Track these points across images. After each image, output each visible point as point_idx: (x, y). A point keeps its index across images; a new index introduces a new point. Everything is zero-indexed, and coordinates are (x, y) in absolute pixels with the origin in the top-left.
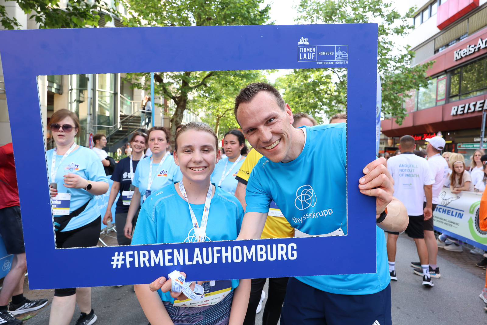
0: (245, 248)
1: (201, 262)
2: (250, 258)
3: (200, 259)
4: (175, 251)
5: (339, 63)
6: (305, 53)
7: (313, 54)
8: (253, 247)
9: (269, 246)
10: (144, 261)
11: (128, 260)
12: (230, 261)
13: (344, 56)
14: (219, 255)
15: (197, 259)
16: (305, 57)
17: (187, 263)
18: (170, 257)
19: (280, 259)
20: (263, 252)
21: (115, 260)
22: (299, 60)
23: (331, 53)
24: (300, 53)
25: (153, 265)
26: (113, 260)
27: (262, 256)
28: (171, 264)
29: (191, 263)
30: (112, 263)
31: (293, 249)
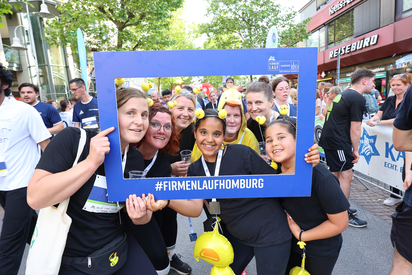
0: (233, 180)
1: (207, 188)
2: (235, 186)
3: (206, 187)
4: (192, 182)
5: (293, 71)
6: (273, 65)
7: (277, 66)
8: (238, 180)
9: (247, 180)
10: (174, 187)
11: (165, 186)
12: (224, 188)
13: (297, 67)
14: (218, 184)
15: (205, 187)
16: (273, 68)
17: (199, 189)
18: (189, 185)
19: (253, 187)
20: (244, 184)
21: (158, 186)
22: (269, 70)
23: (289, 65)
24: (270, 65)
25: (179, 189)
26: (156, 186)
27: (243, 186)
28: (190, 189)
29: (201, 189)
30: (156, 188)
31: (261, 182)
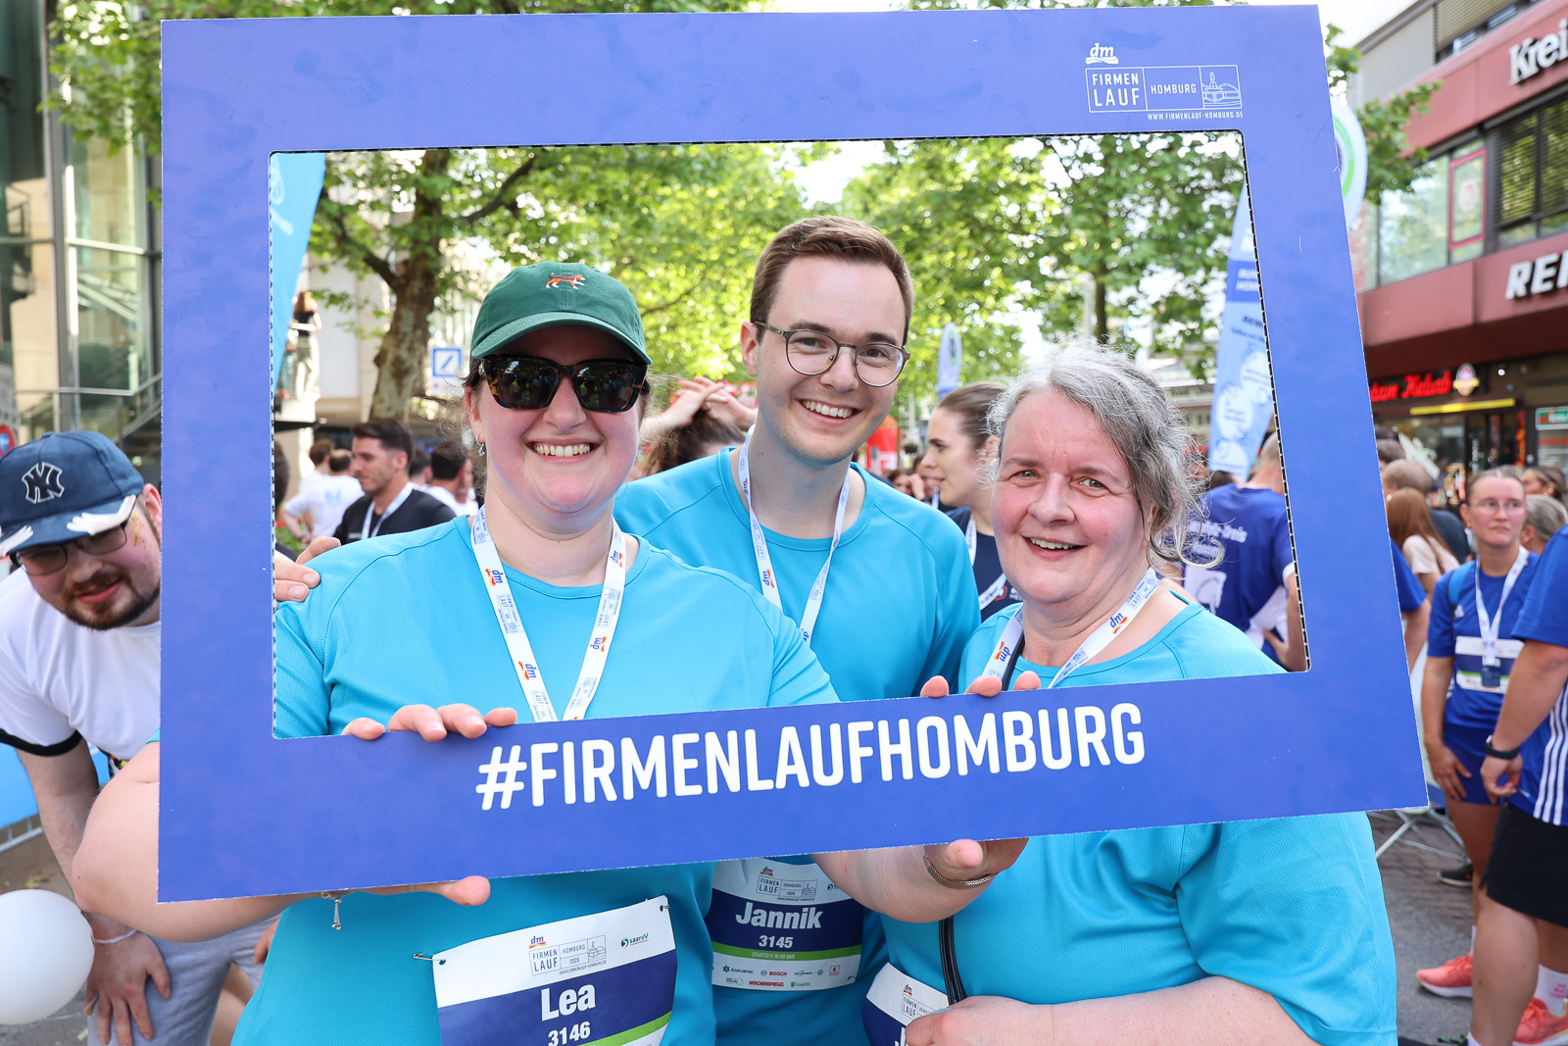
0: (960, 721)
1: (804, 782)
2: (978, 761)
3: (799, 769)
4: (711, 738)
5: (1215, 115)
6: (1109, 86)
7: (1133, 90)
8: (989, 719)
9: (1043, 715)
10: (597, 781)
11: (540, 775)
12: (908, 773)
13: (1228, 95)
14: (868, 752)
15: (791, 770)
16: (1110, 100)
17: (755, 784)
18: (693, 763)
19: (1085, 761)
20: (1025, 739)
21: (492, 778)
22: (1094, 107)
23: (1189, 88)
24: (1095, 87)
25: (628, 794)
27: (1021, 753)
28: (697, 790)
29: (767, 785)
30: (480, 789)
31: (1127, 725)
